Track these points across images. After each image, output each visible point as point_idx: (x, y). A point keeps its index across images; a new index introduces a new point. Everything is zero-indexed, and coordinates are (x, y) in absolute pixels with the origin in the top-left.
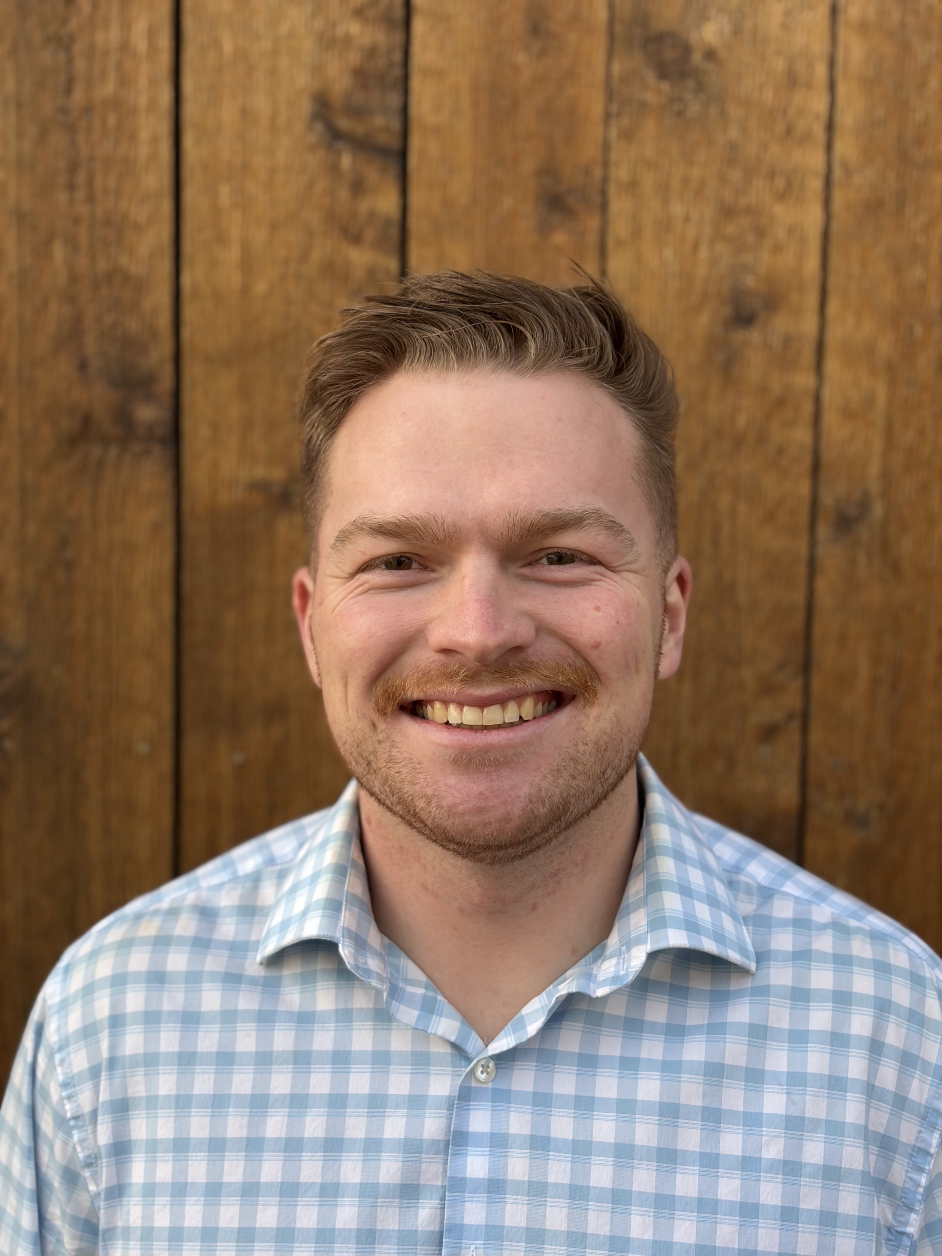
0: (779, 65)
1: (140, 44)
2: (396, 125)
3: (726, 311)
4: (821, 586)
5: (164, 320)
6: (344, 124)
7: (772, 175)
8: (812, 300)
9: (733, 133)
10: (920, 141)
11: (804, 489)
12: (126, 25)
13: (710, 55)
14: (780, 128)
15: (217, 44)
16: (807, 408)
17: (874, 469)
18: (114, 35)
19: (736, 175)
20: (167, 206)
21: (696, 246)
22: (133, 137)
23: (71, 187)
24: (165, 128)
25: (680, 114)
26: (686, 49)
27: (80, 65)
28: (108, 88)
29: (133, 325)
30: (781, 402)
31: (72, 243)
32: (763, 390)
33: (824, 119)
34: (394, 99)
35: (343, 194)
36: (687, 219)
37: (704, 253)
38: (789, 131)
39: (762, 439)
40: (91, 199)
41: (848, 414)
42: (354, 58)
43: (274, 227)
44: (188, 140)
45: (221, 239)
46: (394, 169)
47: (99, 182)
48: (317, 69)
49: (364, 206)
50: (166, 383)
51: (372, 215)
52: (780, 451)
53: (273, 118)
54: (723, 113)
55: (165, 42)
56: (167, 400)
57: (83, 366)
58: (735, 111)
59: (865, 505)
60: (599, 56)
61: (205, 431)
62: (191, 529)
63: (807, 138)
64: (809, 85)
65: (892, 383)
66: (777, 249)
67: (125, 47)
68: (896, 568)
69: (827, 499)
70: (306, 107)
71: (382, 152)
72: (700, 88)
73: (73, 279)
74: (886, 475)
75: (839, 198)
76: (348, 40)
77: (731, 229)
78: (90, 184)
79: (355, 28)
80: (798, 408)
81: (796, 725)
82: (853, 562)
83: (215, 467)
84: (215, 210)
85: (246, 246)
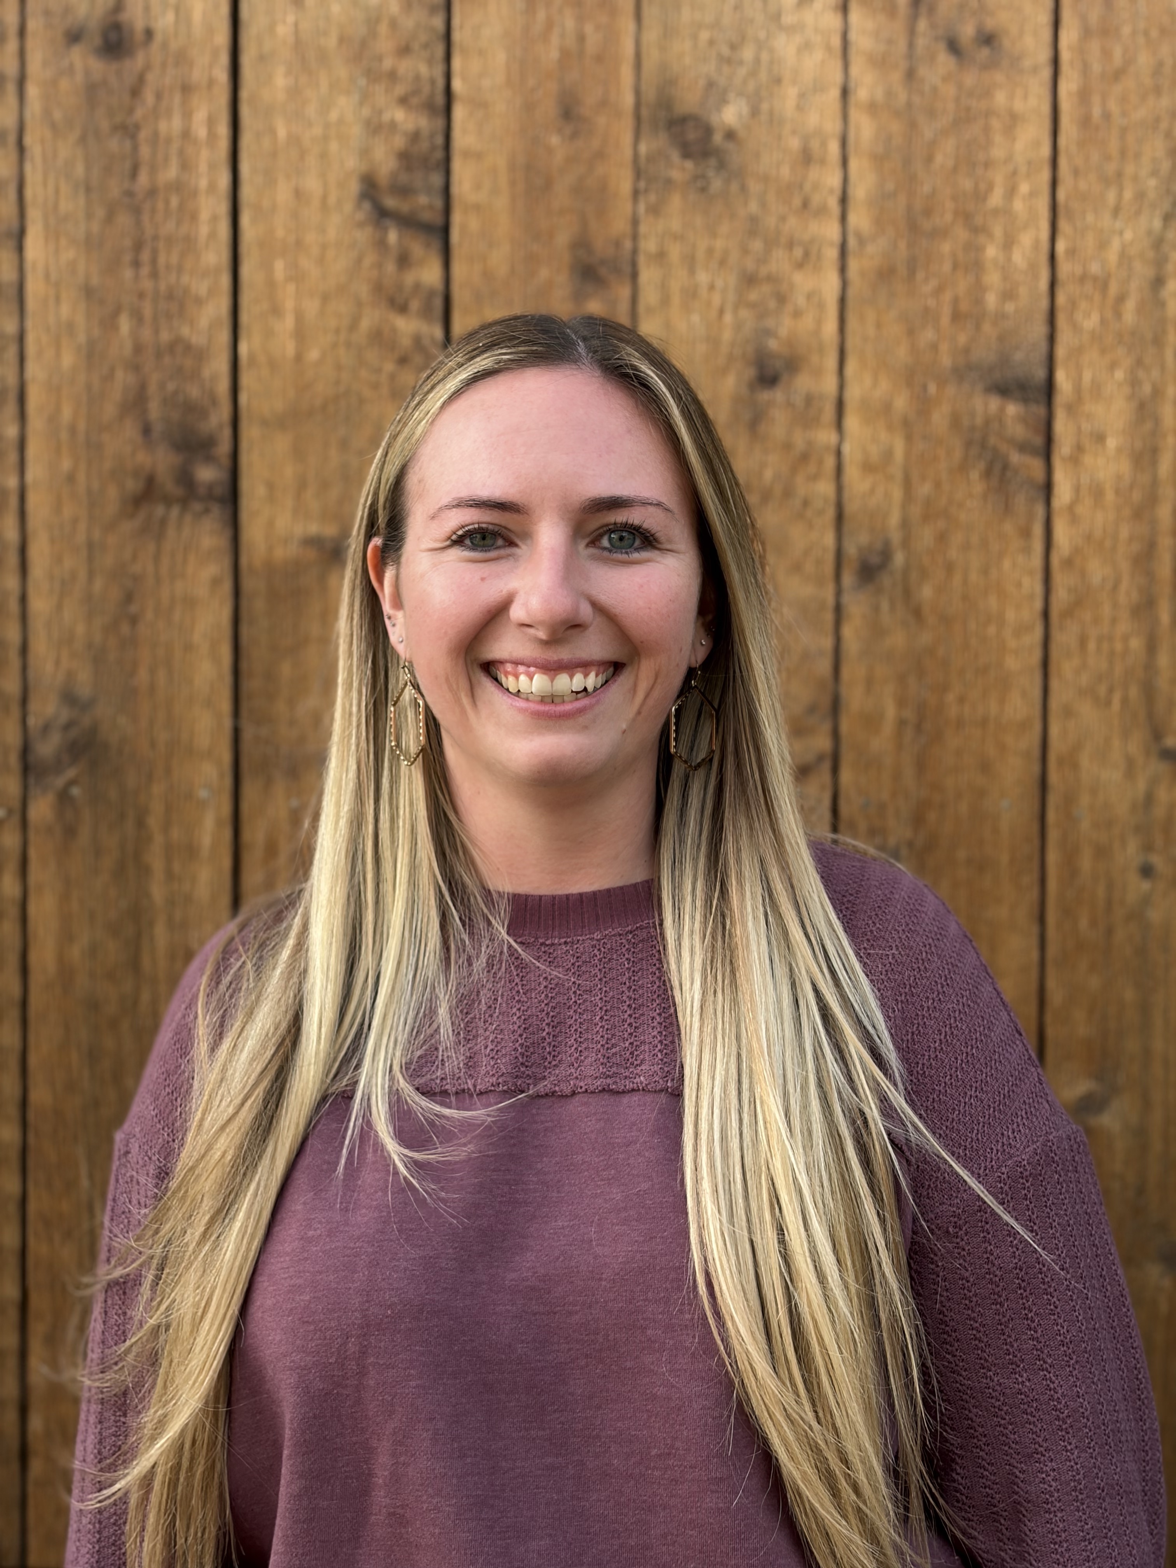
0: (795, 143)
1: (201, 131)
2: (439, 203)
3: (750, 373)
4: (847, 631)
5: (223, 386)
6: (390, 202)
7: (790, 245)
8: (831, 362)
9: (753, 207)
10: (928, 212)
11: (829, 539)
12: (187, 115)
13: (730, 135)
14: (797, 202)
15: (272, 132)
16: (830, 462)
17: (894, 519)
18: (177, 123)
19: (757, 245)
20: (225, 281)
21: (721, 312)
22: (194, 217)
23: (136, 264)
24: (223, 208)
25: (703, 190)
26: (708, 131)
27: (145, 151)
28: (171, 172)
29: (194, 392)
30: (805, 457)
31: (137, 317)
32: (787, 446)
33: (838, 192)
34: (437, 179)
35: (390, 267)
36: (712, 287)
37: (728, 318)
38: (805, 205)
39: (788, 493)
40: (154, 275)
41: (868, 467)
42: (399, 142)
43: (325, 298)
44: (245, 220)
45: (276, 311)
46: (437, 244)
47: (162, 260)
48: (365, 152)
49: (410, 278)
50: (224, 447)
51: (417, 286)
52: (806, 503)
53: (324, 198)
54: (743, 188)
55: (223, 130)
56: (226, 461)
57: (147, 431)
58: (754, 187)
59: (886, 554)
60: (627, 138)
61: (261, 491)
62: (248, 584)
63: (822, 211)
64: (823, 162)
65: (909, 439)
66: (797, 314)
67: (186, 134)
68: (917, 613)
69: (851, 549)
70: (354, 187)
71: (425, 228)
72: (722, 165)
73: (138, 349)
74: (905, 524)
75: (853, 265)
76: (393, 126)
77: (753, 296)
78: (154, 261)
79: (399, 115)
80: (820, 462)
81: (826, 766)
82: (876, 609)
83: (271, 524)
84: (271, 284)
85: (299, 317)
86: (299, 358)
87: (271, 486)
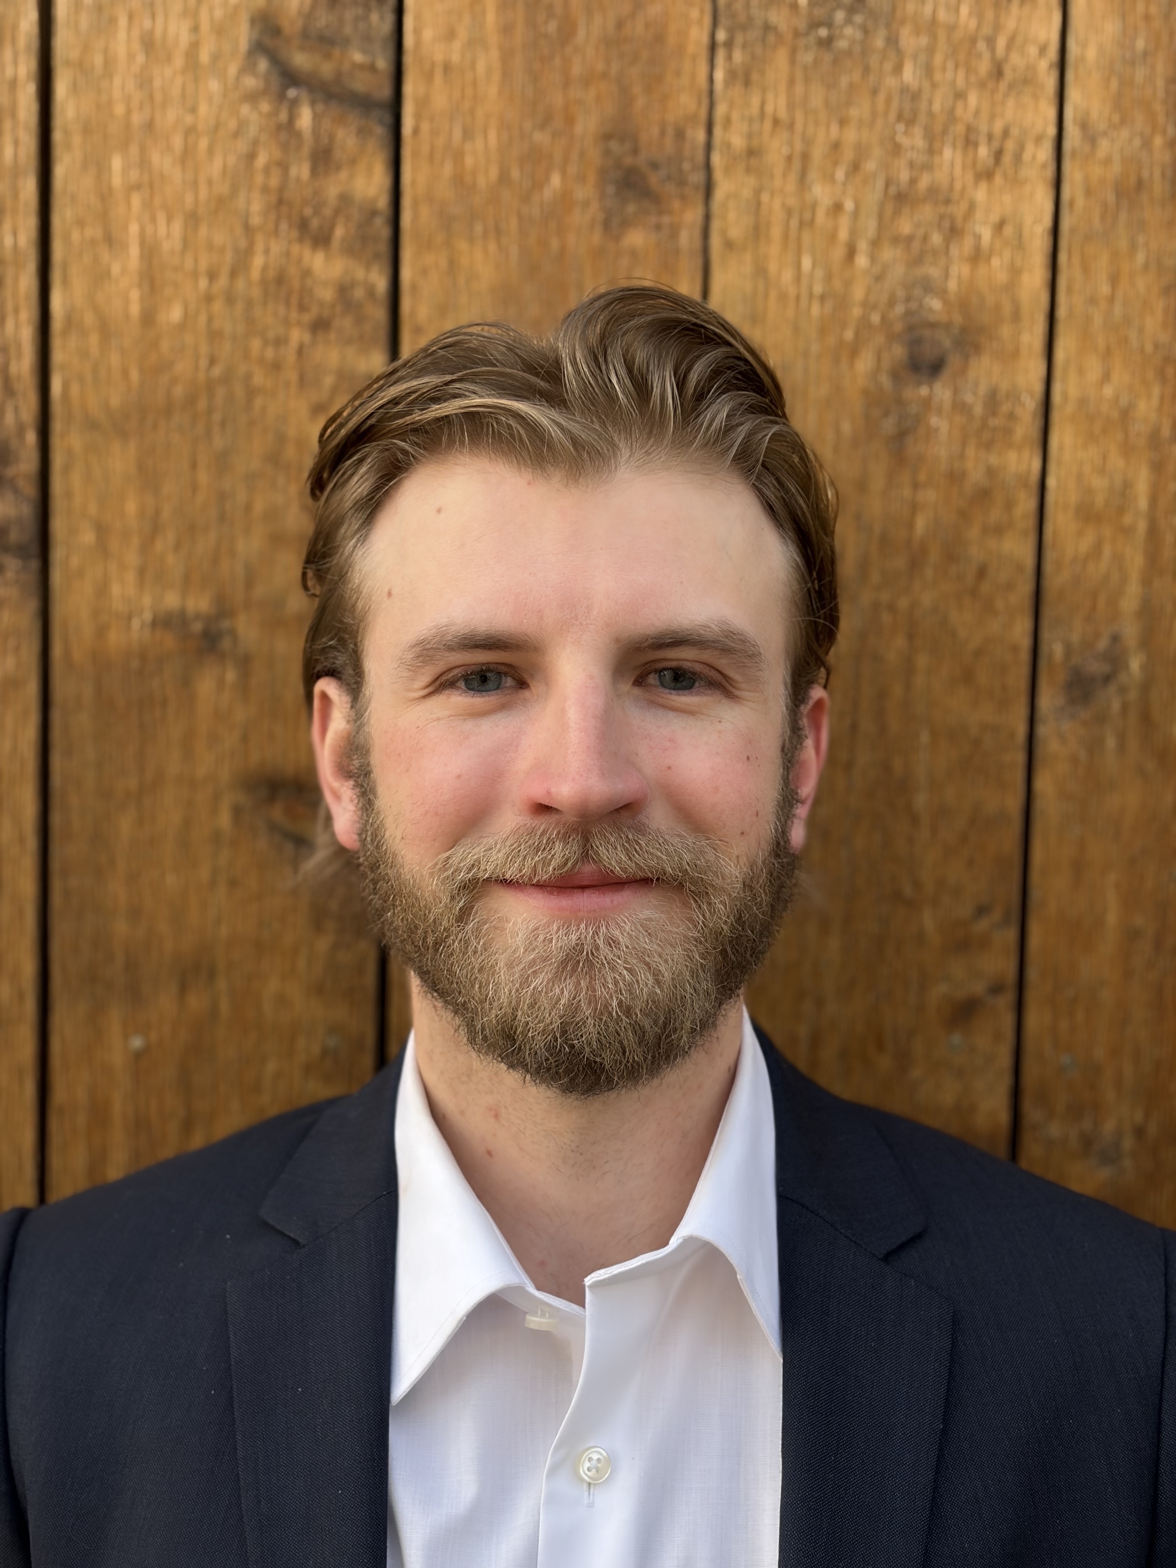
2: (383, 63)
3: (899, 351)
4: (1044, 784)
7: (969, 142)
8: (1034, 339)
9: (909, 74)
14: (984, 67)
16: (1026, 504)
17: (1130, 602)
19: (915, 140)
21: (851, 253)
25: (827, 43)
30: (984, 495)
32: (955, 477)
34: (382, 23)
35: (301, 170)
39: (951, 556)
41: (1089, 516)
45: (111, 239)
46: (380, 131)
49: (332, 190)
50: (25, 464)
51: (345, 199)
52: (982, 572)
53: (193, 51)
54: (893, 41)
56: (30, 490)
58: (912, 40)
59: (1114, 659)
68: (1165, 755)
69: (1055, 650)
70: (243, 33)
71: (360, 104)
74: (1148, 611)
77: (905, 227)
80: (1009, 505)
81: (1005, 1002)
82: (1094, 747)
83: (102, 590)
84: (105, 195)
85: (149, 251)
86: (148, 318)
87: (101, 530)
